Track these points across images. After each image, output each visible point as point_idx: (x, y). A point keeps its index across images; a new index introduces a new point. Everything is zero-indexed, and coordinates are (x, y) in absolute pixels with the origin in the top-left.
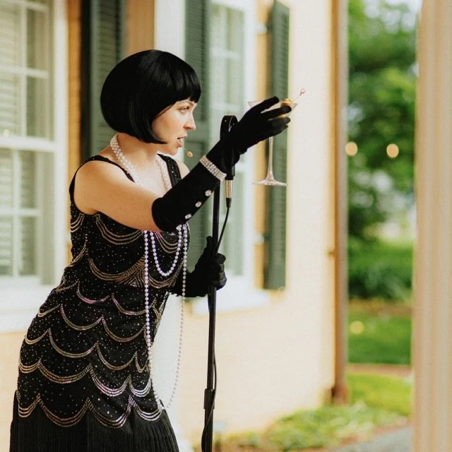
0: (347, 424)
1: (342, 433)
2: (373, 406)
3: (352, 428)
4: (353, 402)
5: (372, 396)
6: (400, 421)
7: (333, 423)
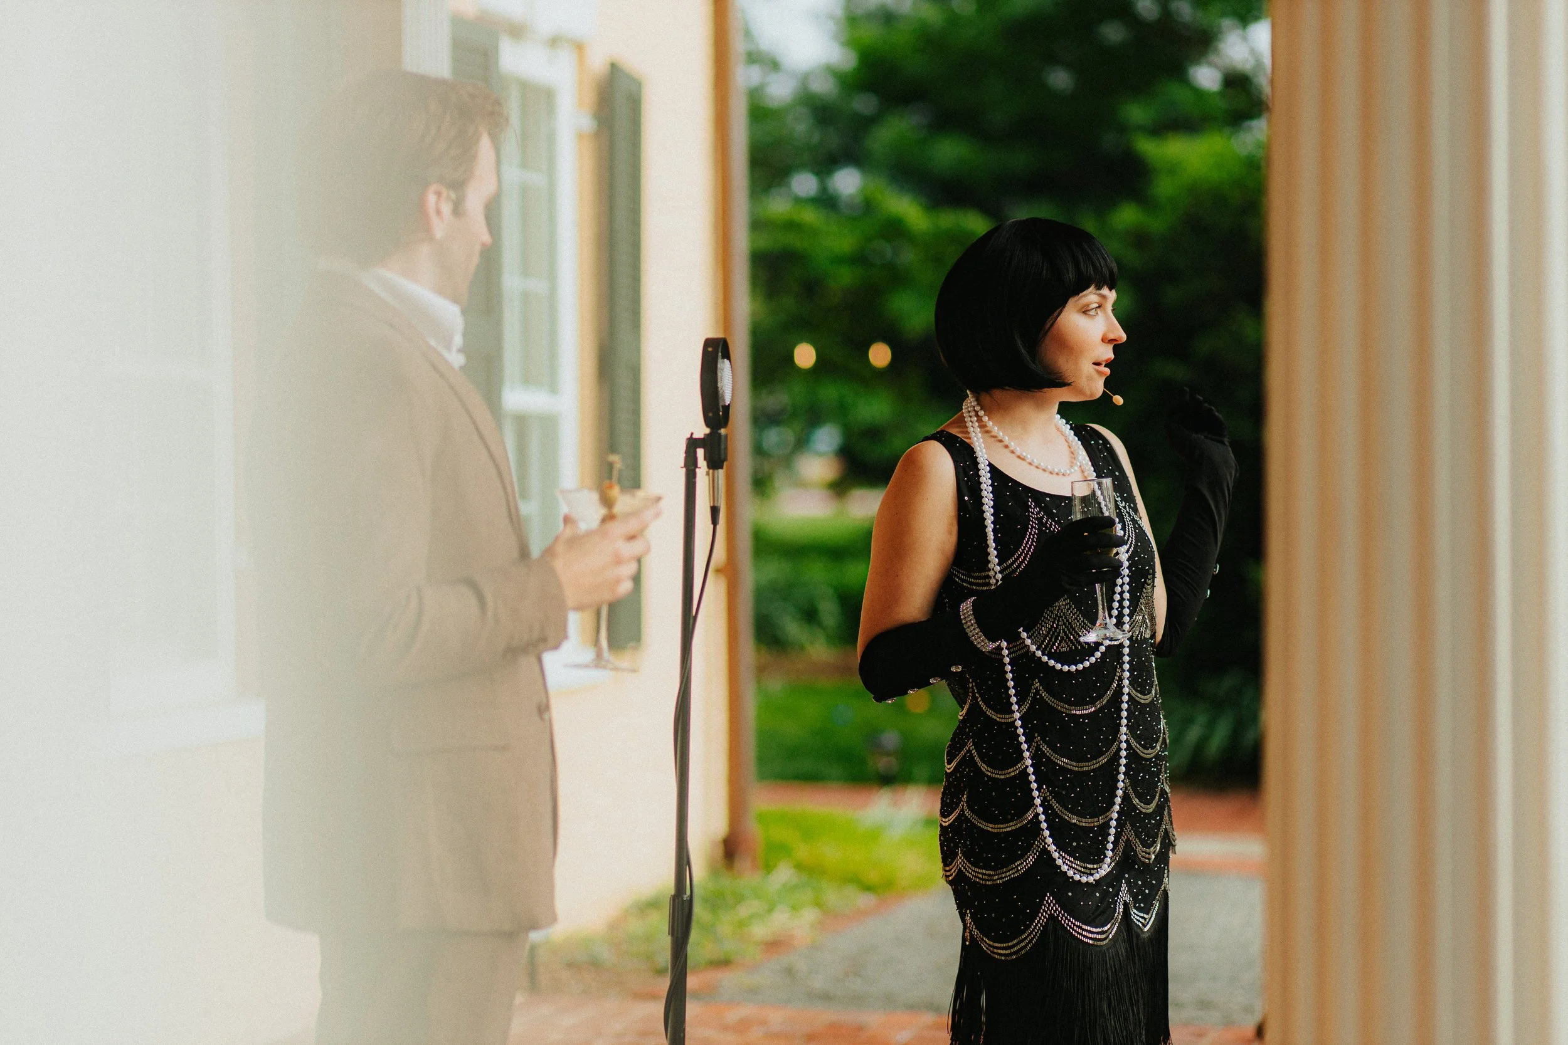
0: (770, 910)
1: (760, 931)
2: (811, 871)
3: (780, 921)
4: (769, 868)
5: (803, 852)
6: (863, 900)
7: (743, 911)
